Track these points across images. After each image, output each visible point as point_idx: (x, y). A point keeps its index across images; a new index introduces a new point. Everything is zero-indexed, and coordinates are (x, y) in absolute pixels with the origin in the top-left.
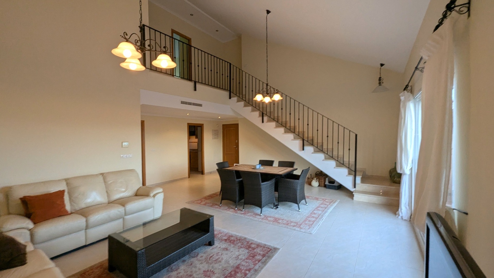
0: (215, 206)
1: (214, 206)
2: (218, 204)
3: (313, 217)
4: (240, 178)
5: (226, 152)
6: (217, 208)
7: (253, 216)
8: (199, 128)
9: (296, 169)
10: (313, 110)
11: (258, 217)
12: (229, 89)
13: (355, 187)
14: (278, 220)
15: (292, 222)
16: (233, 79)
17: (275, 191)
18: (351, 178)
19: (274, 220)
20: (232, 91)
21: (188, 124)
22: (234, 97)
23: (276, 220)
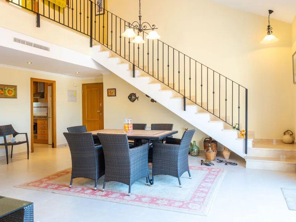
0: (63, 188)
1: (61, 188)
2: (67, 185)
3: (202, 192)
4: (100, 144)
5: (87, 119)
6: (66, 190)
7: (120, 197)
8: (49, 88)
9: (177, 132)
10: (196, 61)
11: (126, 197)
12: (89, 34)
13: (246, 153)
14: (156, 200)
15: (175, 201)
16: (95, 22)
17: (149, 162)
18: (242, 141)
19: (150, 201)
20: (93, 37)
21: (32, 79)
22: (95, 44)
23: (153, 201)
